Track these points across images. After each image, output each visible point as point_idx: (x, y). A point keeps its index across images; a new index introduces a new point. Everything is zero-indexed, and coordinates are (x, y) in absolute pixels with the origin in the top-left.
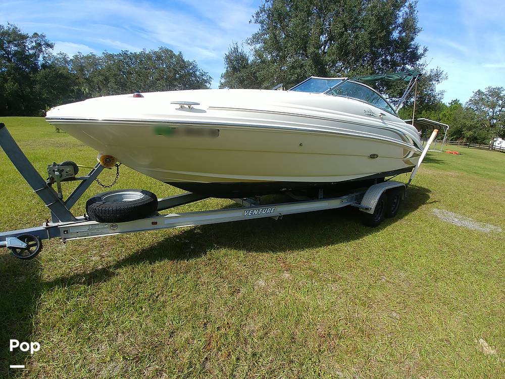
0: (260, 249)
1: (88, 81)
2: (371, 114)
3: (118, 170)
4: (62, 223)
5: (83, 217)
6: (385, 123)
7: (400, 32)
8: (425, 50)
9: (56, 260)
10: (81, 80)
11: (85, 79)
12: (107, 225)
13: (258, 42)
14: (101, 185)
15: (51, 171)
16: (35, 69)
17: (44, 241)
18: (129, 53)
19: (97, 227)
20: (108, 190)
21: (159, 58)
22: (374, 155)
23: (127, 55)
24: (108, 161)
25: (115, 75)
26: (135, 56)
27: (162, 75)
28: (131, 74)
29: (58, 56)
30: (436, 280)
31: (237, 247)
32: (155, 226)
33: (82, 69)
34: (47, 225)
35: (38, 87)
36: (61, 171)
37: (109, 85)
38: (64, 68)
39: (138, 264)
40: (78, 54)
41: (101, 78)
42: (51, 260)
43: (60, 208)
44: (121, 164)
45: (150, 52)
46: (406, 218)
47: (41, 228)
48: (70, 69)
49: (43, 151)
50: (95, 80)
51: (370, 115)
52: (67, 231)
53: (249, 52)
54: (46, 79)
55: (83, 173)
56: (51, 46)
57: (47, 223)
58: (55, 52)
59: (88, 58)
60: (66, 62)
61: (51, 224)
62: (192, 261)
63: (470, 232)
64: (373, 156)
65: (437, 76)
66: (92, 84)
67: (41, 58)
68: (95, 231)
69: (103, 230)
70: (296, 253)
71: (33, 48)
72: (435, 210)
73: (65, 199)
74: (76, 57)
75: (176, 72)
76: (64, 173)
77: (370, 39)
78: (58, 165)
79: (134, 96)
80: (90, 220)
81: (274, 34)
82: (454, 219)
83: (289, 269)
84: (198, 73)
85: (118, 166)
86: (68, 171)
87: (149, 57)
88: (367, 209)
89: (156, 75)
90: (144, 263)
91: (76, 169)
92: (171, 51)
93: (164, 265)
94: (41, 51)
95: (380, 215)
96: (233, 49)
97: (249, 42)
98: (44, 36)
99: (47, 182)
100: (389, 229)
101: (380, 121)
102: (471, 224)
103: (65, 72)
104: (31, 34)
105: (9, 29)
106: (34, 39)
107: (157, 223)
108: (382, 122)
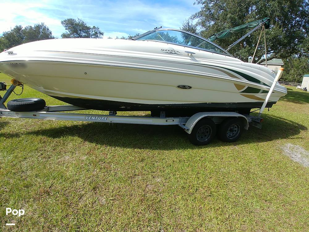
2: (171, 52)
6: (197, 61)
12: (15, 113)
13: (198, 17)
19: (11, 113)
22: (184, 86)
51: (171, 53)
52: (1, 113)
56: (102, 34)
71: (93, 35)
88: (185, 129)
94: (97, 36)
96: (186, 24)
97: (193, 17)
98: (99, 29)
104: (92, 27)
105: (80, 22)
106: (94, 30)
107: (35, 115)
108: (190, 59)
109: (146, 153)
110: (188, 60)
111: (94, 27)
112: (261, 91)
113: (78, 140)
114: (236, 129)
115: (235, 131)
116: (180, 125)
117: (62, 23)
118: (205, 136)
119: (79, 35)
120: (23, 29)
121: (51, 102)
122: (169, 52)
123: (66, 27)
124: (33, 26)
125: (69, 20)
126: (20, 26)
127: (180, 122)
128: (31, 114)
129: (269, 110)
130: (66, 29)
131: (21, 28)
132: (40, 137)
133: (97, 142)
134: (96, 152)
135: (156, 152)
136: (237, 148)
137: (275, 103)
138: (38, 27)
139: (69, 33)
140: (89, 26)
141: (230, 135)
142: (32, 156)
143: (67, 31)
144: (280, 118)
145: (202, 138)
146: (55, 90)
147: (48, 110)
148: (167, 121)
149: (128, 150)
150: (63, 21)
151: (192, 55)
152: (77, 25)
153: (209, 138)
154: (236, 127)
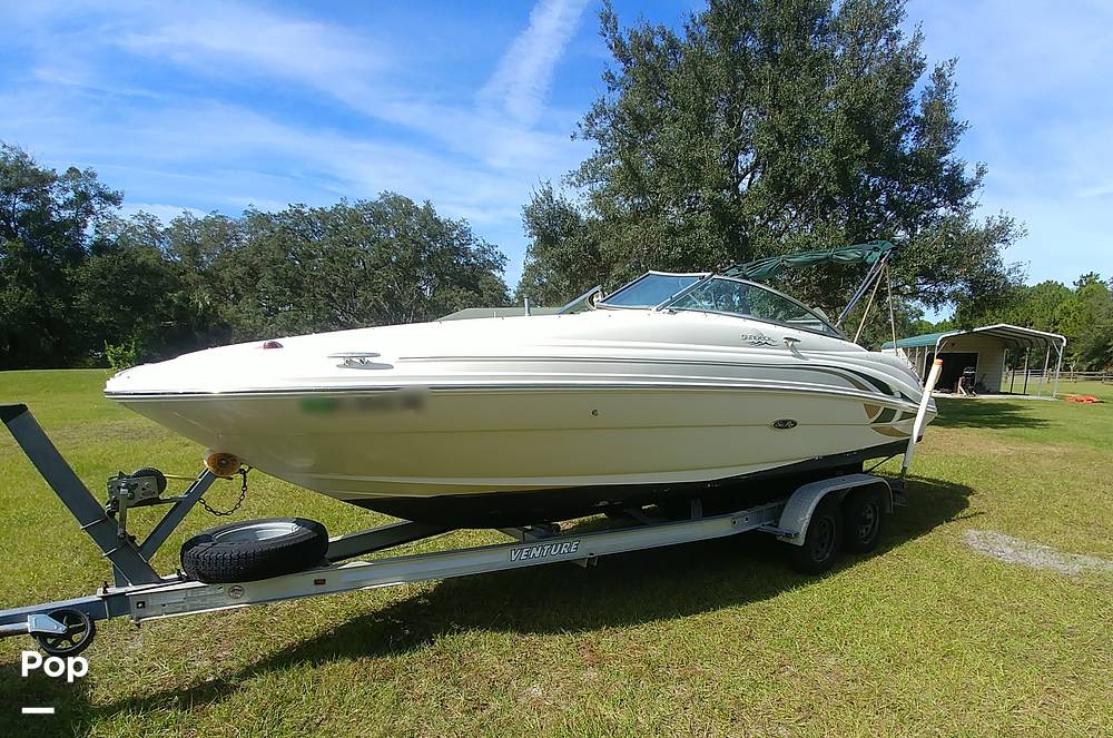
0: (549, 628)
1: (210, 277)
2: (760, 342)
3: (245, 481)
4: (134, 588)
5: (175, 576)
6: (803, 358)
7: (917, 139)
8: (981, 172)
9: (122, 669)
10: (192, 276)
11: (201, 273)
12: (223, 588)
13: (592, 180)
14: (211, 510)
15: (114, 487)
16: (76, 255)
17: (99, 623)
18: (306, 210)
19: (202, 593)
20: (226, 521)
21: (379, 217)
22: (785, 422)
23: (302, 214)
24: (225, 464)
25: (274, 262)
26: (323, 216)
27: (385, 256)
28: (311, 257)
29: (135, 222)
30: (898, 667)
31: (500, 626)
32: (321, 588)
33: (194, 250)
34: (105, 592)
35: (84, 297)
36: (131, 488)
37: (259, 286)
38: (150, 250)
39: (287, 668)
40: (183, 216)
41: (240, 271)
42: (112, 669)
43: (130, 558)
44: (250, 468)
45: (357, 206)
46: (895, 551)
47: (95, 598)
48: (165, 252)
49: (96, 450)
50: (226, 275)
51: (759, 344)
52: (143, 603)
53: (578, 199)
54: (105, 278)
55: (175, 489)
56: (114, 199)
57: (105, 589)
58: (126, 213)
59: (207, 224)
60: (155, 235)
61: (112, 590)
62: (402, 659)
63: (1026, 573)
64: (783, 425)
65: (999, 233)
66: (217, 284)
67: (89, 231)
68: (199, 601)
69: (215, 600)
70: (622, 631)
71: (68, 204)
72: (972, 533)
73: (140, 542)
74: (179, 223)
75: (420, 248)
76: (139, 492)
77: (835, 163)
78: (128, 477)
79: (265, 347)
80: (188, 579)
81: (628, 162)
82: (1006, 549)
83: (599, 663)
84: (473, 247)
85: (244, 473)
86: (147, 486)
87: (354, 217)
88: (788, 535)
89: (372, 257)
90: (302, 665)
91: (161, 482)
92: (410, 202)
93: (342, 669)
94: (89, 212)
95: (828, 547)
96: (541, 196)
97: (573, 179)
98: (93, 175)
99: (107, 508)
100: (846, 575)
101: (789, 352)
102: (1040, 558)
103: (152, 261)
104: (61, 172)
105: (7, 159)
106: (70, 184)
108: (791, 356)
110: (784, 357)
112: (898, 416)
114: (872, 516)
115: (870, 521)
122: (755, 341)
148: (734, 523)
153: (832, 547)
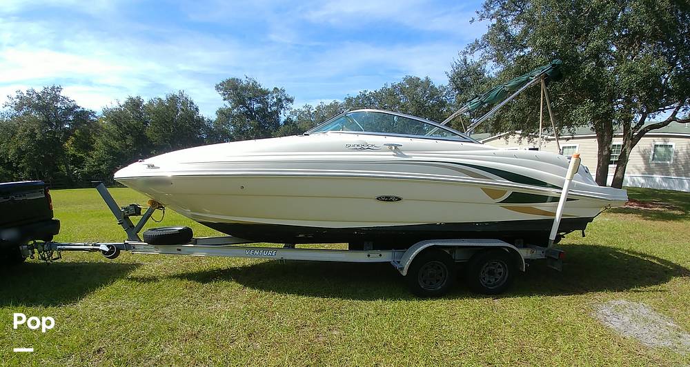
2: (362, 147)
4: (133, 242)
6: (403, 156)
12: (153, 246)
19: (148, 247)
22: (389, 198)
36: (127, 209)
44: (165, 206)
47: (121, 243)
51: (362, 149)
52: (135, 247)
57: (124, 241)
67: (282, 115)
73: (135, 227)
74: (319, 108)
76: (130, 211)
86: (132, 209)
91: (137, 209)
94: (282, 107)
98: (284, 91)
101: (392, 153)
104: (271, 89)
105: (249, 84)
106: (275, 95)
107: (180, 250)
108: (394, 155)
109: (331, 304)
110: (390, 156)
111: (276, 88)
113: (235, 286)
114: (502, 270)
115: (500, 274)
116: (392, 263)
117: (217, 88)
118: (438, 281)
119: (247, 108)
120: (144, 104)
121: (200, 232)
122: (358, 148)
123: (224, 95)
124: (164, 98)
125: (228, 81)
126: (139, 98)
127: (394, 257)
128: (175, 248)
129: (584, 236)
130: (225, 100)
131: (141, 102)
132: (185, 282)
133: (261, 288)
134: (259, 300)
135: (347, 302)
136: (498, 302)
137: (590, 220)
138: (173, 99)
139: (229, 106)
140: (266, 88)
141: (489, 282)
142: (176, 302)
143: (226, 102)
144: (644, 255)
145: (431, 284)
146: (206, 213)
147: (196, 242)
148: (369, 256)
149: (305, 298)
150: (218, 83)
151: (396, 148)
152: (244, 89)
153: (444, 283)
154: (499, 267)
